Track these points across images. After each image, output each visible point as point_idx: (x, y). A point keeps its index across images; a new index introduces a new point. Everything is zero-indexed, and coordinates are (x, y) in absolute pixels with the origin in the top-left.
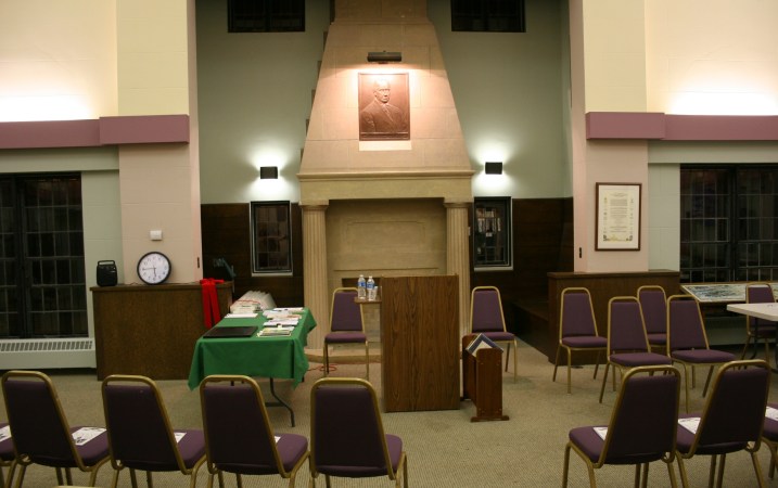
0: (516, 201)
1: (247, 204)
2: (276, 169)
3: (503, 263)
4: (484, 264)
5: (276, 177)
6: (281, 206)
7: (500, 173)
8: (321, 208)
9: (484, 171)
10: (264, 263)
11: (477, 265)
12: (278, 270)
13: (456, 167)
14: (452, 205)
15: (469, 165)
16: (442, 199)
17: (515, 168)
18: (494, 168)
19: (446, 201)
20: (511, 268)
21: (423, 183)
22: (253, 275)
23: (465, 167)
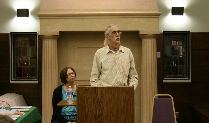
0: (193, 34)
1: (8, 34)
2: (27, 10)
3: (184, 77)
4: (170, 78)
5: (28, 16)
6: (32, 35)
7: (182, 14)
8: (54, 37)
9: (171, 13)
10: (20, 74)
11: (165, 78)
12: (29, 79)
13: (148, 10)
14: (144, 36)
15: (157, 8)
16: (138, 32)
17: (192, 11)
18: (177, 11)
19: (141, 33)
20: (189, 81)
21: (125, 20)
22: (11, 82)
23: (155, 10)
